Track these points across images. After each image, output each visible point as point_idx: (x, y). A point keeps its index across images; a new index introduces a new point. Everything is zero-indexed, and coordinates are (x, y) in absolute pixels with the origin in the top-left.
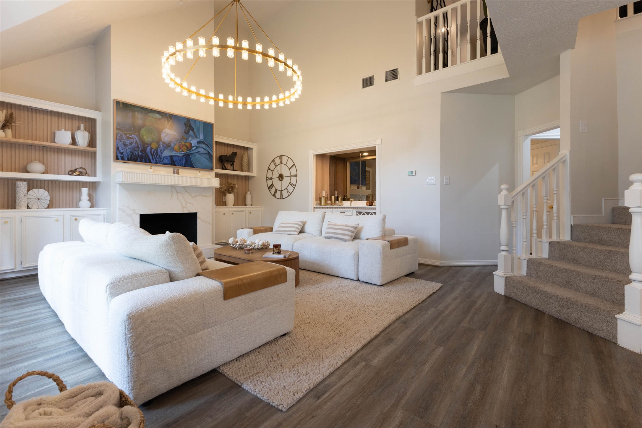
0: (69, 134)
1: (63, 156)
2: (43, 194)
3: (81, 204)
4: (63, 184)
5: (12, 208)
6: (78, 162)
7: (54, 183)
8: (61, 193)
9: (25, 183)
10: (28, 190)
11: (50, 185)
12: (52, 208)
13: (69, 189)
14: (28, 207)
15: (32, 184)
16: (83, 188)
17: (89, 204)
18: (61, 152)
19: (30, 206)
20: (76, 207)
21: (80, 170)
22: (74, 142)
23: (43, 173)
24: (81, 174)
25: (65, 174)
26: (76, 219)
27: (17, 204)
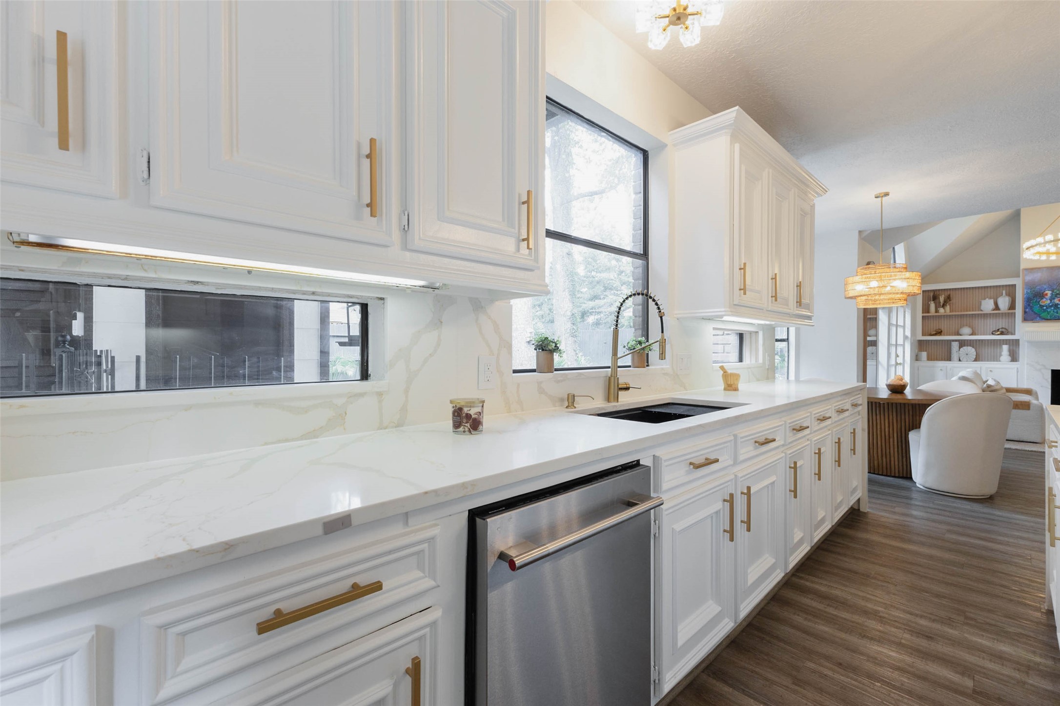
0: (991, 302)
1: (988, 321)
2: (971, 351)
3: (1002, 358)
4: (988, 342)
5: (947, 360)
6: (1001, 323)
7: (981, 341)
8: (986, 350)
9: (957, 343)
10: (960, 348)
11: (978, 343)
12: (979, 361)
13: (994, 345)
14: (960, 360)
15: (962, 344)
16: (1003, 344)
17: (1009, 358)
18: (987, 317)
19: (961, 360)
20: (997, 361)
21: (1003, 330)
22: (997, 307)
23: (970, 335)
24: (1002, 333)
25: (990, 335)
26: (991, 371)
27: (952, 358)
